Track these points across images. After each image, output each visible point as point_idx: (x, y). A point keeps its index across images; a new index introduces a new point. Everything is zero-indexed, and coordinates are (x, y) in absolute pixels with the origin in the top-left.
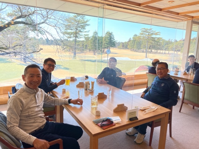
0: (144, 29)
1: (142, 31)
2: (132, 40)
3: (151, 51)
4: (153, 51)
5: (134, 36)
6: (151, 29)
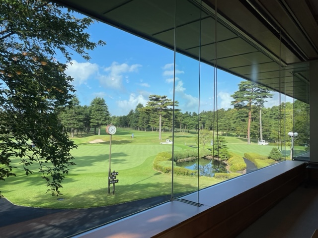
0: (155, 96)
1: (151, 100)
2: (135, 112)
5: (138, 107)
6: (165, 97)
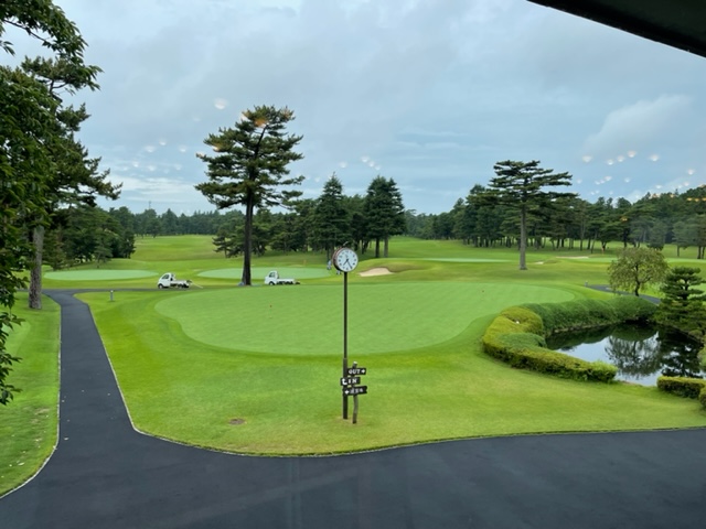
0: (508, 163)
2: (466, 205)
3: (539, 242)
4: (546, 240)
5: (472, 191)
6: (534, 164)
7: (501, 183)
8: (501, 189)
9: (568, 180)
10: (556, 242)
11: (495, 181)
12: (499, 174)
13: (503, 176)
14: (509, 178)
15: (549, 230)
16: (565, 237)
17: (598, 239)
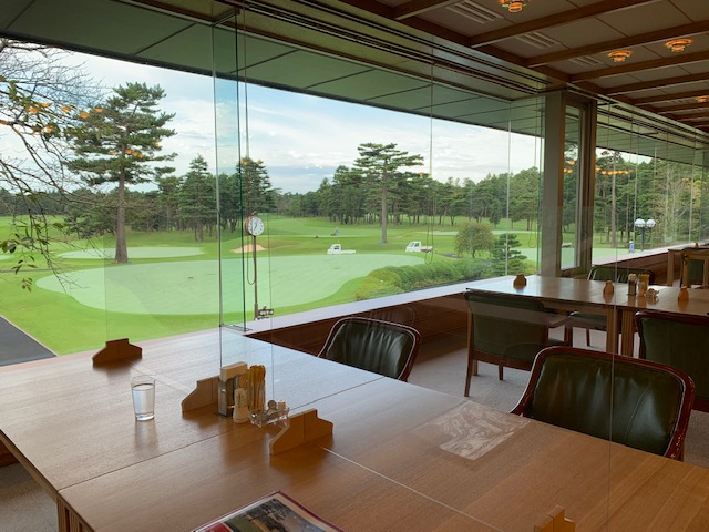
0: (370, 145)
2: (332, 184)
3: (398, 220)
4: (404, 217)
5: (338, 171)
6: (392, 146)
7: (364, 163)
8: (365, 169)
9: (421, 161)
10: (412, 218)
11: (359, 161)
12: (362, 155)
13: (365, 157)
14: (371, 159)
15: (406, 207)
16: (420, 213)
17: (448, 214)
